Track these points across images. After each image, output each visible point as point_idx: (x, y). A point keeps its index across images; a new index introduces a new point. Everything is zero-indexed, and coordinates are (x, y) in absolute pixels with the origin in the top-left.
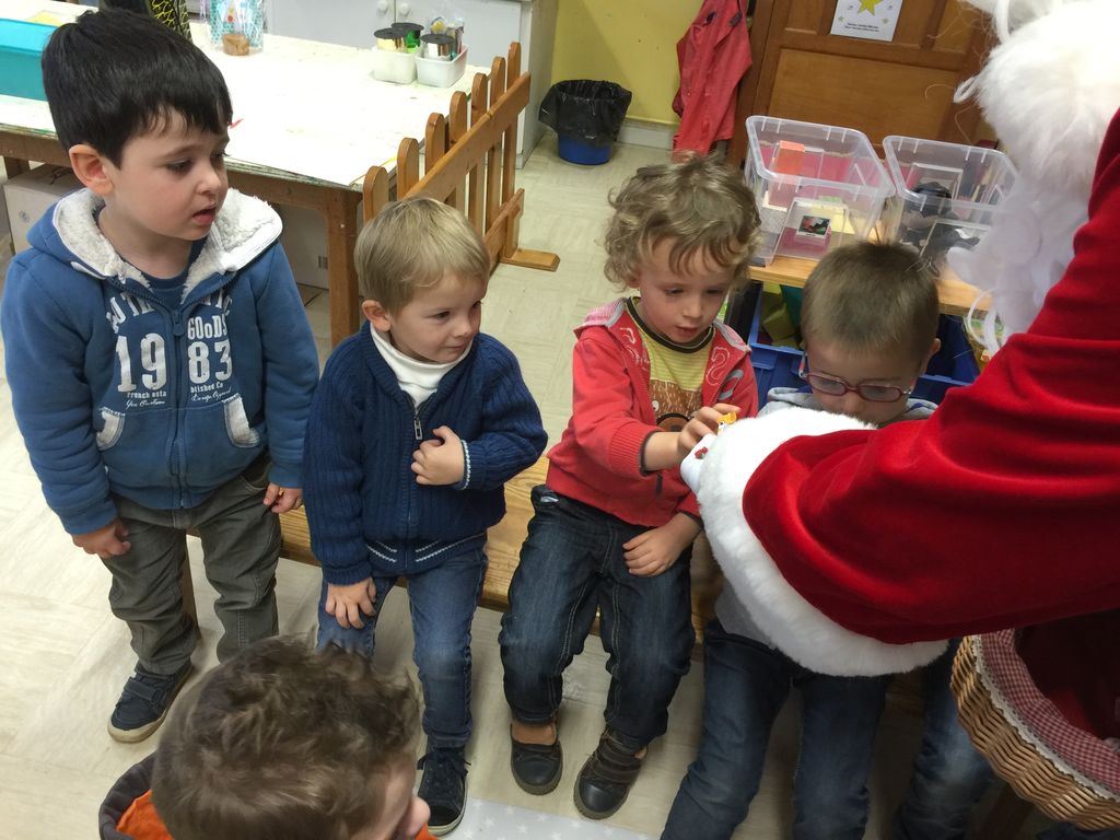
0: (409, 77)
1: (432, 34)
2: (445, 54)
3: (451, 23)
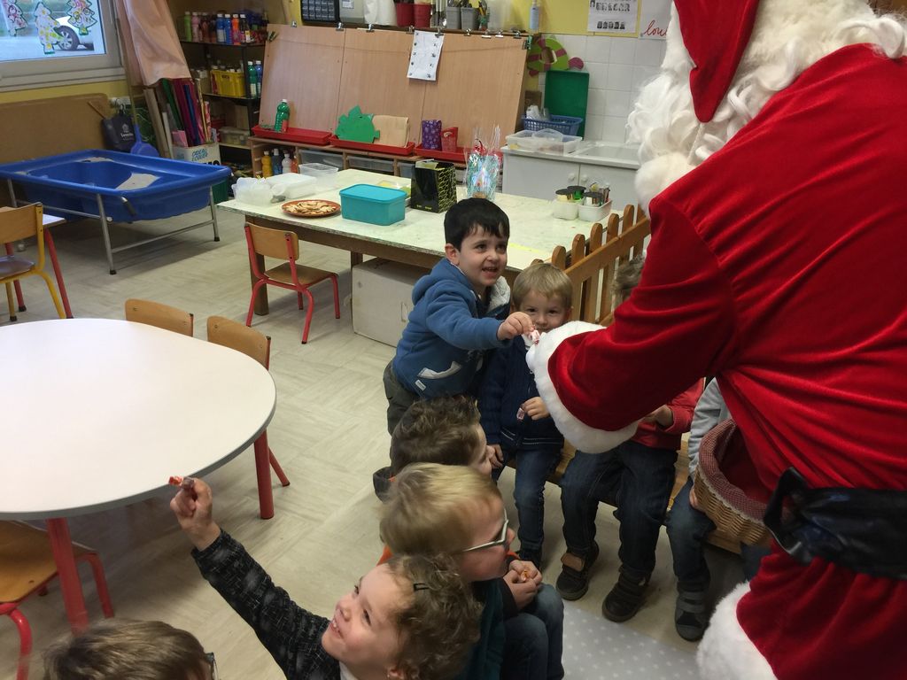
0: (574, 216)
1: (590, 192)
2: (596, 203)
3: (602, 186)
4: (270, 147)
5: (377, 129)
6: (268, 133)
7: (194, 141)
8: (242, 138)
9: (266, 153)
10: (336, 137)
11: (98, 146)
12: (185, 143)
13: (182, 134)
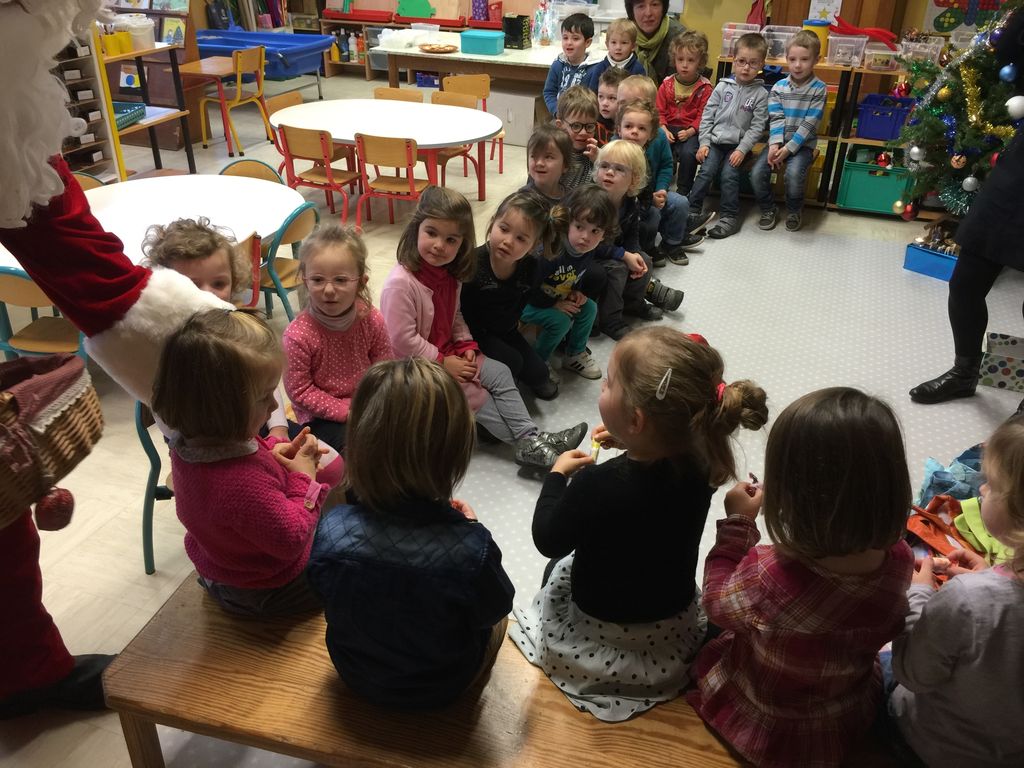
4: (336, 27)
5: (432, 7)
6: (337, 15)
7: (276, 23)
8: (308, 22)
9: (333, 33)
10: (398, 15)
11: (204, 27)
12: (271, 25)
13: (268, 17)
